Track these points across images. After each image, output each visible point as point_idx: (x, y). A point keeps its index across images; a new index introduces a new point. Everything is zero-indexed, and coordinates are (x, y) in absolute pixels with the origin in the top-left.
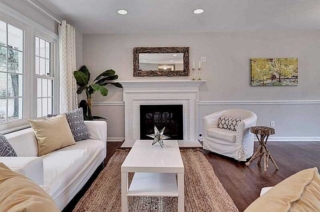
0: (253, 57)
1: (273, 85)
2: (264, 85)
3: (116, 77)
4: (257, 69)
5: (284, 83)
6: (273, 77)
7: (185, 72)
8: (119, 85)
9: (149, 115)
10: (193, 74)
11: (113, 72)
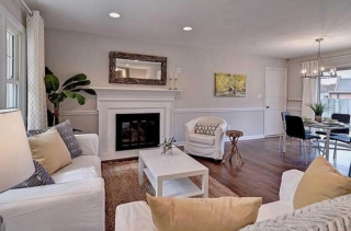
0: (217, 72)
1: (230, 96)
2: (224, 96)
3: (88, 83)
4: (219, 82)
5: (238, 94)
6: (230, 90)
7: (163, 82)
8: (92, 92)
9: (126, 125)
10: (170, 84)
11: (84, 76)
